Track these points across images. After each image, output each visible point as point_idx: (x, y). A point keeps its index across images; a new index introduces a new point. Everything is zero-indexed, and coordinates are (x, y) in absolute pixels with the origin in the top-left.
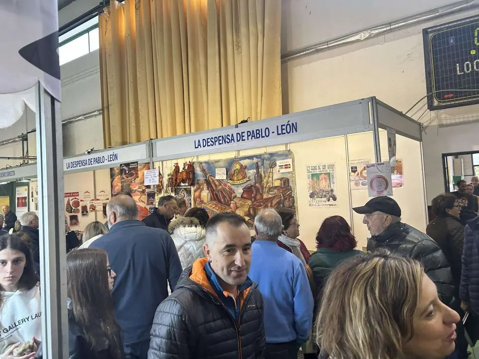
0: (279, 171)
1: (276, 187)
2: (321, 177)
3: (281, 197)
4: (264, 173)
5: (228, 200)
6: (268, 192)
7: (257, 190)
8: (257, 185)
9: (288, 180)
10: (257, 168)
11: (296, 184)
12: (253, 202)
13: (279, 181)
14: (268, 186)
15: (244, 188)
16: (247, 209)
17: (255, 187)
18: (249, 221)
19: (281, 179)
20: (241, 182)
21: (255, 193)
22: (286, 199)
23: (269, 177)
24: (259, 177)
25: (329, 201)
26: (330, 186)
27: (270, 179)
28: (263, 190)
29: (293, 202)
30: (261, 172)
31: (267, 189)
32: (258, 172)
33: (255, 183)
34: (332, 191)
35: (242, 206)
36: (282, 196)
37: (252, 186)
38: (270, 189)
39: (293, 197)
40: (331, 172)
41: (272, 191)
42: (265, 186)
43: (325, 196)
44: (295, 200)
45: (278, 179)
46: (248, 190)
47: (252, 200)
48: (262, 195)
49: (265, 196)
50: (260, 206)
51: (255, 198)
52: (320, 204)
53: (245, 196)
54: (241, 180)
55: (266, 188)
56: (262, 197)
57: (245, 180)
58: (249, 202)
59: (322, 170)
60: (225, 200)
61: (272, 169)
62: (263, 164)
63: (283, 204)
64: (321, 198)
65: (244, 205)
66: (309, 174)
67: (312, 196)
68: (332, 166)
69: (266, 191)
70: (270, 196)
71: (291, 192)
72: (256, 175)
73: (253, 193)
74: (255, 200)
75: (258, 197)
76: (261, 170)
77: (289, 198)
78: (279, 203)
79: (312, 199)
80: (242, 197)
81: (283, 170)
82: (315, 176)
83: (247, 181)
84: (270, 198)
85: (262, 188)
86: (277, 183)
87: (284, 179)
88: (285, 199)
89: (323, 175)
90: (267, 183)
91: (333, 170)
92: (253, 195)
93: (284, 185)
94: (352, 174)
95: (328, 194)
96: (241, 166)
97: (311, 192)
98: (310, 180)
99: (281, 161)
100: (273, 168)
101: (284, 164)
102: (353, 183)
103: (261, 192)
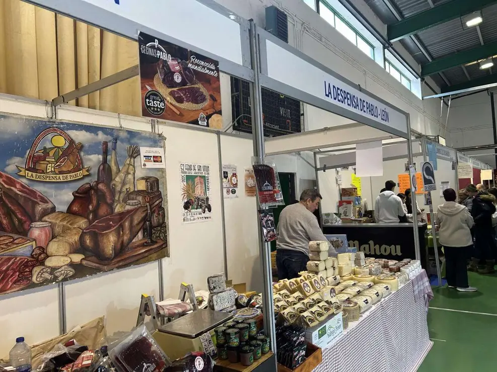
0: (145, 165)
1: (140, 192)
2: (197, 180)
3: (147, 210)
4: (117, 164)
5: (20, 220)
6: (125, 201)
7: (101, 197)
8: (101, 186)
9: (157, 181)
10: (105, 153)
11: (166, 190)
12: (90, 222)
13: (144, 181)
14: (124, 189)
15: (77, 192)
16: (77, 238)
17: (97, 190)
18: (84, 262)
19: (146, 179)
20: (69, 177)
21: (95, 202)
22: (154, 212)
23: (128, 173)
24: (105, 172)
25: (204, 213)
26: (205, 193)
27: (130, 176)
28: (114, 196)
29: (164, 216)
30: (110, 161)
31: (122, 195)
32: (105, 161)
33: (98, 183)
34: (207, 199)
35: (65, 230)
36: (149, 207)
37: (91, 188)
38: (129, 195)
39: (163, 209)
40: (207, 175)
41: (133, 199)
42: (118, 189)
43: (201, 206)
44: (166, 215)
45: (143, 178)
46: (83, 197)
47: (87, 218)
48: (111, 207)
49: (118, 209)
50: (109, 227)
51: (95, 212)
52: (196, 217)
53: (75, 208)
54: (69, 172)
55: (120, 192)
56: (112, 209)
57: (80, 174)
58: (82, 223)
59: (197, 171)
60: (11, 221)
61: (132, 160)
62: (114, 149)
63: (150, 221)
64: (197, 209)
65: (69, 229)
66: (183, 175)
67: (187, 206)
68: (207, 168)
69: (121, 199)
70: (128, 208)
71: (160, 200)
72: (102, 167)
73: (90, 202)
74: (96, 216)
75: (103, 210)
76: (111, 158)
77: (159, 211)
78: (144, 219)
79: (187, 211)
80: (70, 211)
81: (151, 165)
82: (190, 179)
83: (85, 176)
84: (129, 212)
85: (113, 192)
86: (142, 186)
87: (152, 179)
88: (152, 213)
89: (198, 178)
90: (124, 183)
91: (208, 174)
92: (91, 207)
93: (151, 189)
94: (224, 180)
95: (204, 203)
96: (72, 142)
97: (186, 201)
98: (185, 183)
99: (148, 149)
100: (135, 158)
101: (152, 155)
102: (225, 190)
103: (109, 201)
